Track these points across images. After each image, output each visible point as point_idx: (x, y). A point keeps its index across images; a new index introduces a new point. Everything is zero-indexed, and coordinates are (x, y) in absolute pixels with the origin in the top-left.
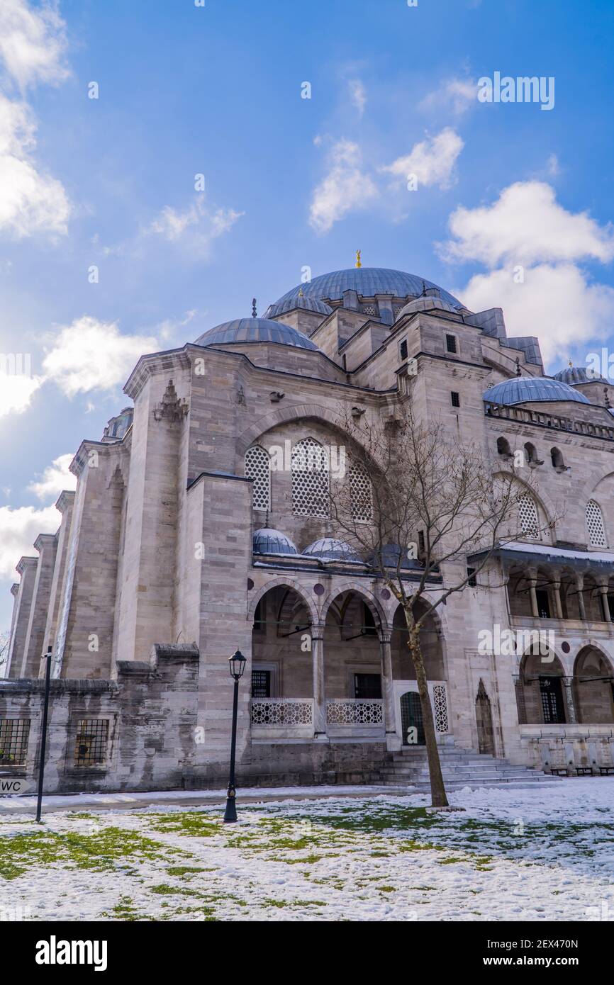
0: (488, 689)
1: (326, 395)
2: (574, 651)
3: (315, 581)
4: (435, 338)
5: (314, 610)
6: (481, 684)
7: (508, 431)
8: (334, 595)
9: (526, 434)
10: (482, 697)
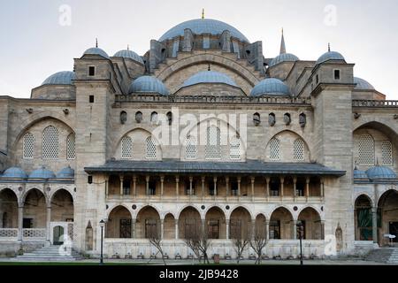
0: (92, 225)
1: (53, 106)
2: (138, 209)
3: (19, 186)
4: (83, 70)
5: (18, 197)
6: (89, 223)
7: (142, 107)
8: (27, 191)
9: (152, 107)
10: (89, 227)
